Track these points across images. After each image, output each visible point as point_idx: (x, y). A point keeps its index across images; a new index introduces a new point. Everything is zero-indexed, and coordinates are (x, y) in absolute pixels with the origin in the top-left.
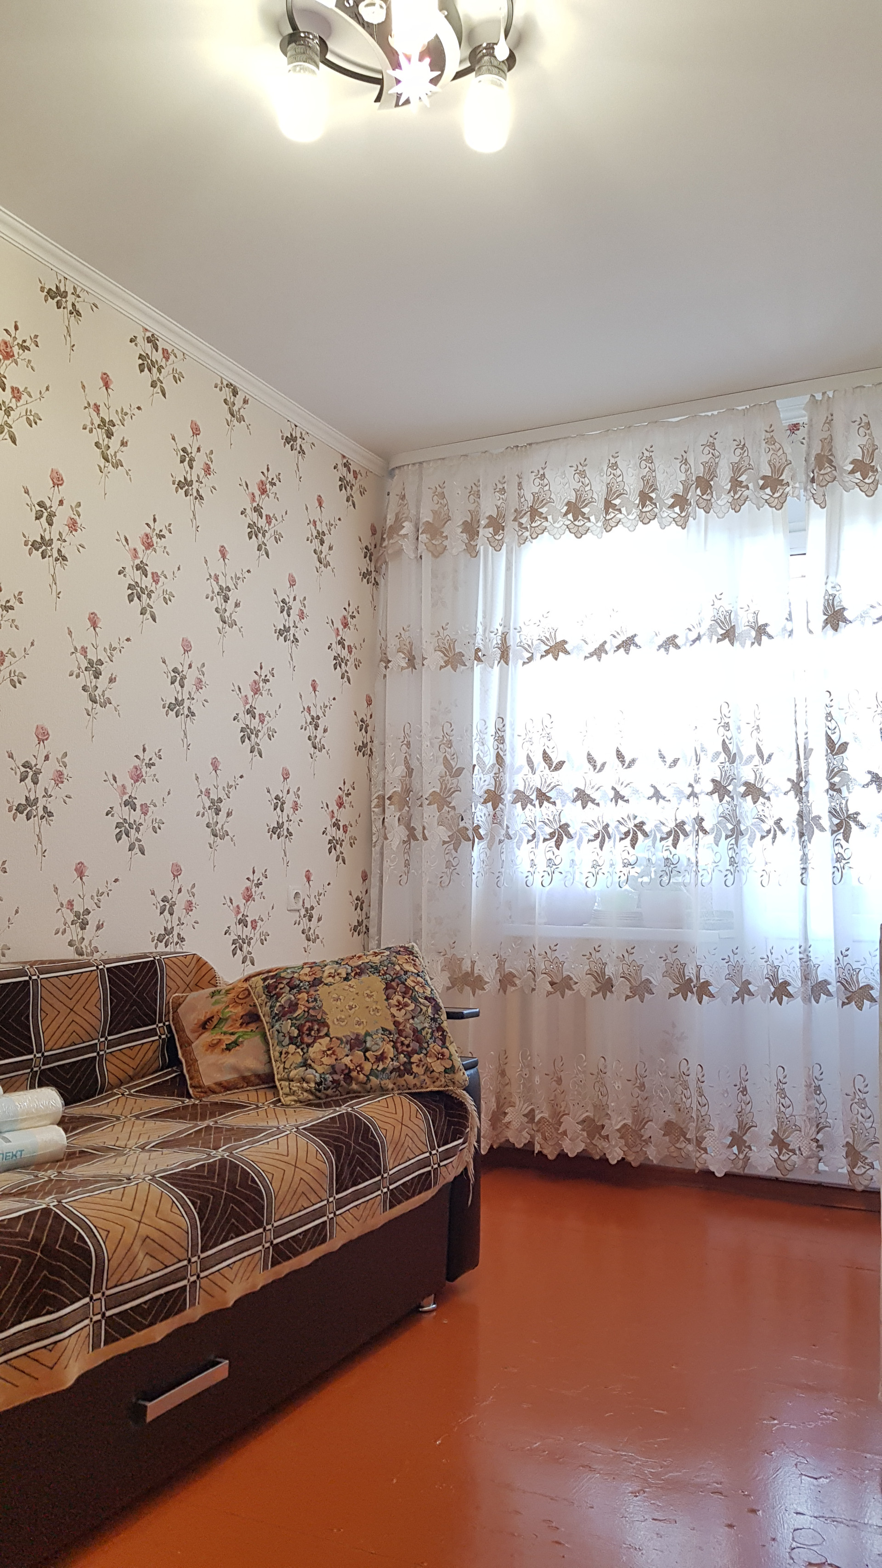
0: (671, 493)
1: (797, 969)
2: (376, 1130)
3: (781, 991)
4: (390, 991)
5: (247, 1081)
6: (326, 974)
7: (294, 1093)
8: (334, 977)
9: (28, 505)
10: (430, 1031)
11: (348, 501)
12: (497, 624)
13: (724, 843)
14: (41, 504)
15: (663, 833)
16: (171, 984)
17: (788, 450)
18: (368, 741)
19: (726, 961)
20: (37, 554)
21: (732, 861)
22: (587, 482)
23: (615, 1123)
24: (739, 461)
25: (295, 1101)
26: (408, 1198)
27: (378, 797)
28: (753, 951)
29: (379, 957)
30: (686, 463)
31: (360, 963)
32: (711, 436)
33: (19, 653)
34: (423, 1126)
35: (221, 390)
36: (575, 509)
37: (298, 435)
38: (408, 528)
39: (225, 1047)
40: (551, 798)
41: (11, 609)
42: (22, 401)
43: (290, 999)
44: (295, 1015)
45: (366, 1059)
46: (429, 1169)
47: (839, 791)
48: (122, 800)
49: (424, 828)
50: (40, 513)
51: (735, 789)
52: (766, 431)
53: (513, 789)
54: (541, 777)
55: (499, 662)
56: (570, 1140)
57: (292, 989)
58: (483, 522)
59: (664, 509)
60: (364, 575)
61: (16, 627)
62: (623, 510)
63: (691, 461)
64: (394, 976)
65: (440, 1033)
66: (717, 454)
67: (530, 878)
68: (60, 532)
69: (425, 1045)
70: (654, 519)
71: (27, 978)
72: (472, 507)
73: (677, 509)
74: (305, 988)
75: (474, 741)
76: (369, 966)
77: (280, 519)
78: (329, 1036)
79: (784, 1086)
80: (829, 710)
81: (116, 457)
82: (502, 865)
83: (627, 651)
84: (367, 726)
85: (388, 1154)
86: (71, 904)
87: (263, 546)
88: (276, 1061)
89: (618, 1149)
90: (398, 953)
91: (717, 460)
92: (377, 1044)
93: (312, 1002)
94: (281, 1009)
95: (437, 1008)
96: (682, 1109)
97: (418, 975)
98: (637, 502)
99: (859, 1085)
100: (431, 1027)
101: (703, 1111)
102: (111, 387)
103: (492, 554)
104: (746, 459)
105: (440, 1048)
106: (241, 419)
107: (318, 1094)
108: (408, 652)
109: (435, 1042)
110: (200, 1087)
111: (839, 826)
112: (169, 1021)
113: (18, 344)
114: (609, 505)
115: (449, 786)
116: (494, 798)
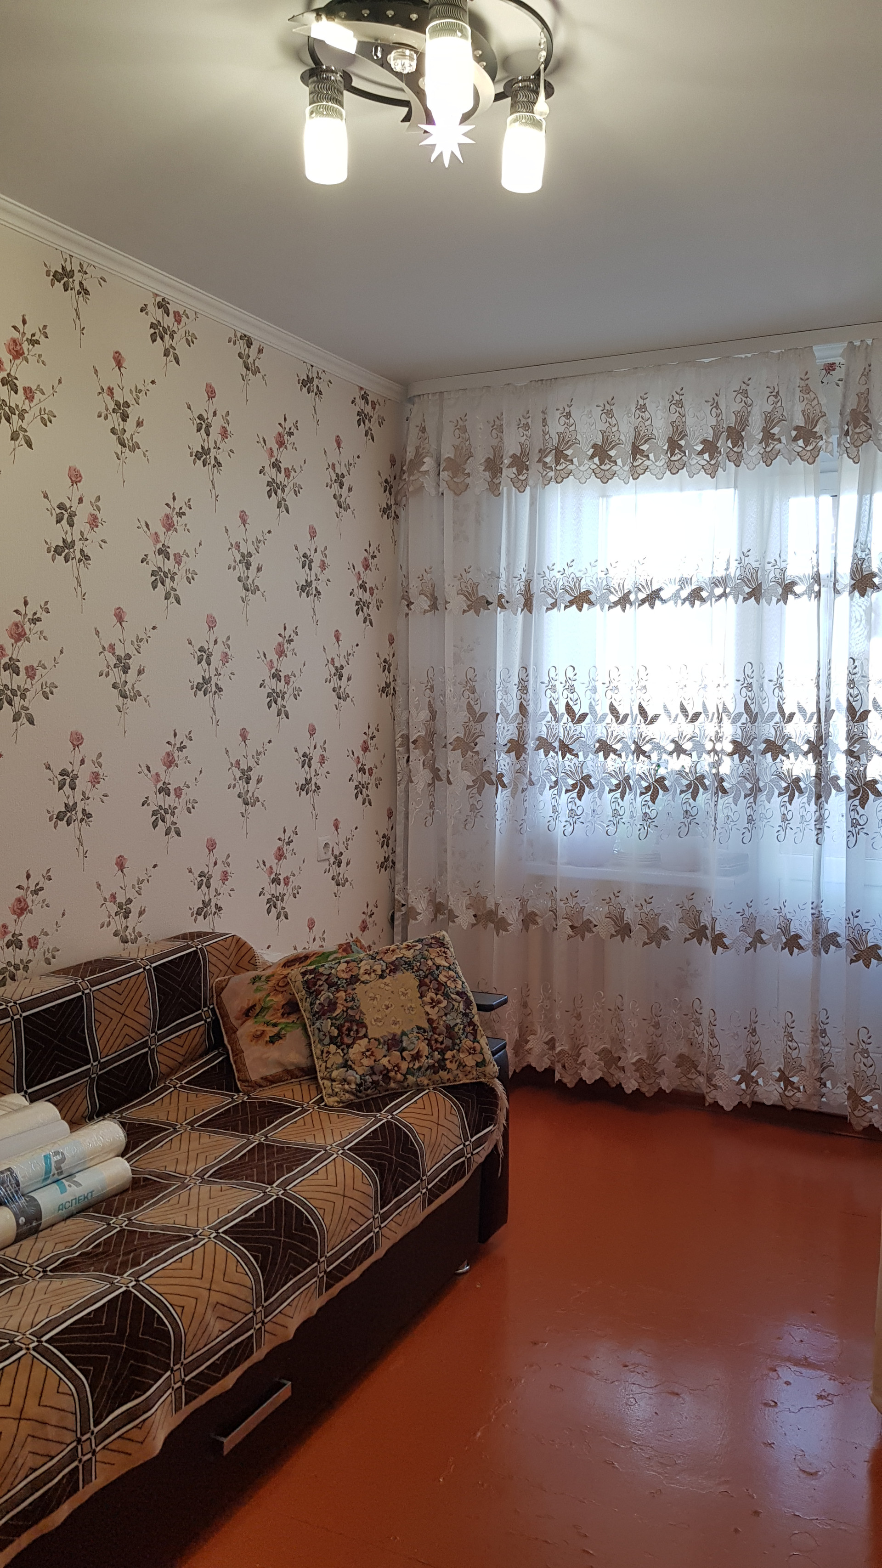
0: (701, 439)
1: (808, 923)
2: (415, 1137)
3: (793, 943)
4: (424, 988)
5: (290, 1074)
6: (362, 971)
7: (336, 1094)
8: (369, 974)
9: (48, 510)
10: (462, 1026)
11: (366, 435)
12: (521, 570)
13: (743, 802)
14: (61, 506)
15: (683, 786)
16: (213, 969)
17: (823, 401)
18: (391, 681)
19: (740, 914)
20: (60, 559)
21: (750, 819)
22: (614, 422)
23: (632, 1057)
24: (772, 411)
25: (337, 1102)
26: (445, 1190)
27: (402, 737)
28: (766, 902)
29: (412, 951)
30: (717, 407)
31: (394, 958)
32: (744, 383)
33: (49, 663)
34: (457, 1120)
35: (235, 343)
36: (601, 452)
37: (315, 375)
38: (428, 464)
39: (268, 1039)
40: (573, 750)
41: (38, 621)
42: (36, 401)
43: (329, 997)
44: (334, 1015)
45: (403, 1058)
46: (463, 1159)
47: (858, 758)
48: (156, 788)
49: (448, 773)
50: (60, 516)
51: (755, 747)
52: (802, 379)
53: (536, 736)
54: (563, 728)
55: (522, 610)
56: (588, 1068)
57: (330, 986)
58: (507, 461)
59: (693, 456)
60: (384, 511)
61: (44, 638)
62: (651, 456)
63: (722, 406)
64: (427, 973)
65: (471, 1028)
66: (750, 402)
67: (552, 822)
68: (81, 532)
69: (458, 1041)
70: (683, 468)
71: (80, 994)
72: (495, 442)
73: (706, 456)
74: (343, 987)
75: (497, 690)
76: (403, 962)
77: (298, 470)
78: (367, 1037)
79: (792, 1030)
80: (852, 677)
81: (132, 441)
82: (526, 812)
83: (652, 606)
84: (390, 665)
85: (426, 1158)
86: (113, 897)
87: (283, 502)
88: (318, 1058)
89: (633, 1082)
90: (430, 945)
91: (749, 409)
92: (413, 1043)
93: (350, 1001)
94: (320, 1007)
95: (468, 1003)
96: (694, 1044)
97: (450, 969)
98: (666, 448)
99: (863, 1036)
100: (462, 1023)
101: (715, 1051)
102: (124, 365)
103: (516, 494)
104: (780, 410)
105: (471, 1043)
106: (256, 371)
107: (359, 1094)
108: (431, 595)
109: (466, 1037)
110: (248, 1081)
111: (856, 793)
112: (213, 1004)
113: (27, 339)
114: (636, 451)
115: (473, 731)
116: (517, 747)
